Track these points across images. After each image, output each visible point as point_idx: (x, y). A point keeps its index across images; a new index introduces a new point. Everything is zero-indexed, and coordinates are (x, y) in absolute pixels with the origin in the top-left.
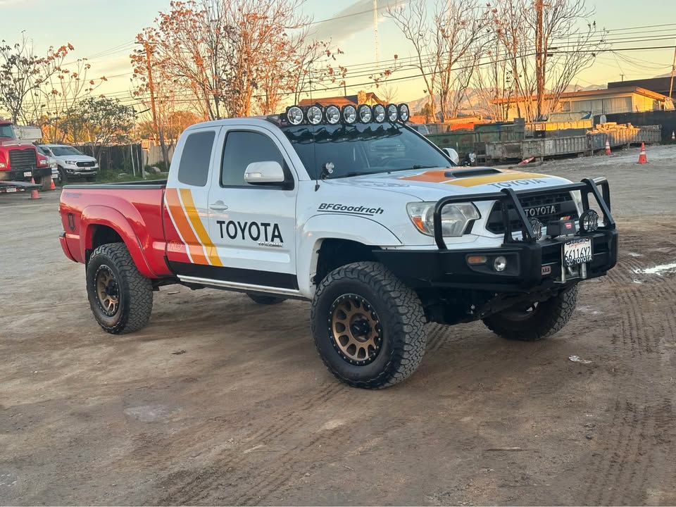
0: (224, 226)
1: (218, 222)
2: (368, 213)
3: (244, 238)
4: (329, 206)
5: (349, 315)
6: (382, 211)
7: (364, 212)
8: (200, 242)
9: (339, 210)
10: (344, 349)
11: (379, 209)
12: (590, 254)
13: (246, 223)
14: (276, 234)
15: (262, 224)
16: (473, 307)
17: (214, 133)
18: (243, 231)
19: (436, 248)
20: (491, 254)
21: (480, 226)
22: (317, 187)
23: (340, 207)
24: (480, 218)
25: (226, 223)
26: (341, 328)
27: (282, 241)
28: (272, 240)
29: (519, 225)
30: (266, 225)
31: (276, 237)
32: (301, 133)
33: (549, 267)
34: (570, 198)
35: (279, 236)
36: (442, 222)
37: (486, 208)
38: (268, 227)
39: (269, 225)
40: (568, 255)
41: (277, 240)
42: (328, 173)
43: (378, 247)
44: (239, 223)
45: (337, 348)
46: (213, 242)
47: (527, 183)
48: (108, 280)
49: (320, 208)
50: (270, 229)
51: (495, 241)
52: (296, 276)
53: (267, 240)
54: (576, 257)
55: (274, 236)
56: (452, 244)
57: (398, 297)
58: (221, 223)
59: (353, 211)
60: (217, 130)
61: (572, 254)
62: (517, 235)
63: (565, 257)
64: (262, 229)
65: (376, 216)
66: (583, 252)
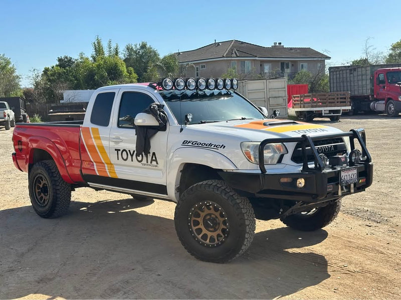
0: (120, 153)
1: (116, 150)
2: (215, 147)
3: (132, 161)
4: (189, 142)
5: (203, 214)
6: (224, 147)
7: (212, 147)
8: (103, 162)
9: (196, 145)
10: (199, 237)
11: (223, 145)
12: (356, 178)
13: (134, 151)
14: (154, 158)
16: (281, 210)
17: (114, 93)
18: (132, 156)
19: (260, 172)
20: (295, 177)
21: (287, 158)
22: (182, 130)
23: (196, 143)
24: (287, 153)
25: (121, 151)
27: (157, 163)
28: (151, 163)
29: (312, 158)
31: (154, 160)
32: (170, 95)
33: (332, 186)
34: (342, 141)
35: (156, 160)
36: (264, 155)
40: (343, 178)
41: (154, 163)
43: (221, 170)
44: (129, 151)
46: (112, 162)
47: (316, 131)
48: (42, 184)
49: (183, 143)
50: (150, 156)
52: (166, 186)
53: (147, 162)
54: (348, 179)
55: (152, 160)
58: (118, 150)
59: (205, 146)
60: (116, 91)
61: (346, 178)
62: (311, 166)
63: (341, 179)
65: (221, 150)
66: (352, 176)
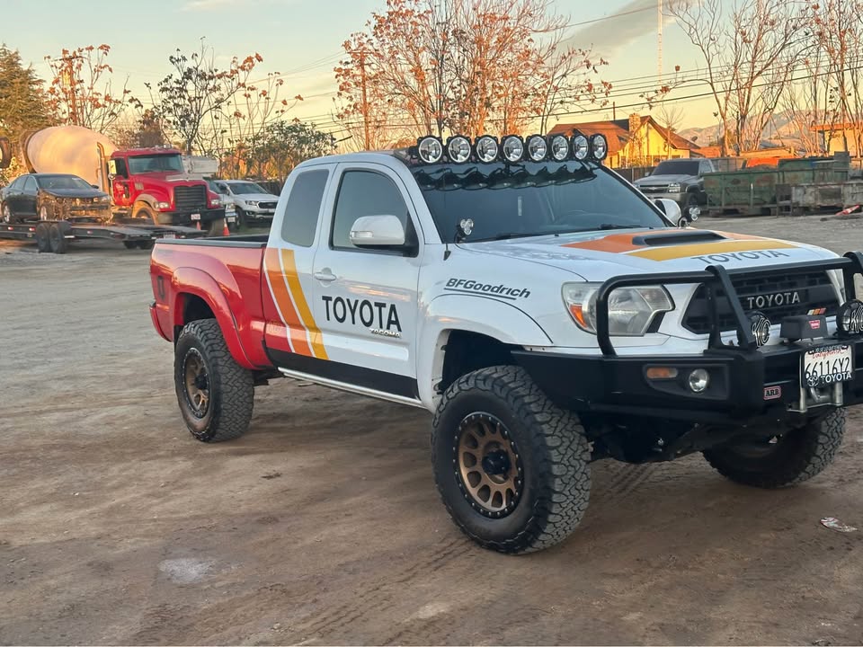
0: (331, 304)
1: (324, 298)
2: (509, 295)
3: (354, 323)
4: (459, 283)
5: (482, 442)
6: (529, 293)
7: (504, 294)
8: (302, 323)
9: (472, 289)
10: (473, 492)
11: (524, 291)
12: (849, 369)
13: (357, 302)
14: (393, 319)
15: (376, 304)
16: (661, 442)
17: (327, 172)
18: (353, 312)
19: (599, 352)
20: (684, 365)
22: (447, 254)
23: (473, 285)
24: (673, 309)
25: (334, 300)
26: (471, 460)
27: (400, 330)
28: (388, 328)
29: (730, 322)
30: (381, 305)
31: (393, 323)
32: (441, 174)
33: (779, 388)
34: (827, 280)
35: (397, 323)
36: (610, 313)
37: (682, 295)
38: (383, 309)
39: (384, 305)
40: (810, 370)
41: (394, 327)
42: (464, 235)
43: (520, 348)
44: (348, 300)
45: (464, 490)
46: (318, 326)
47: (757, 257)
48: (199, 369)
49: (448, 285)
50: (386, 311)
51: (694, 345)
53: (381, 327)
54: (825, 373)
55: (390, 322)
56: (625, 347)
57: (547, 422)
58: (327, 299)
59: (489, 292)
60: (330, 168)
61: (818, 369)
62: (729, 337)
63: (804, 373)
64: (376, 310)
65: (520, 301)
66: (838, 365)
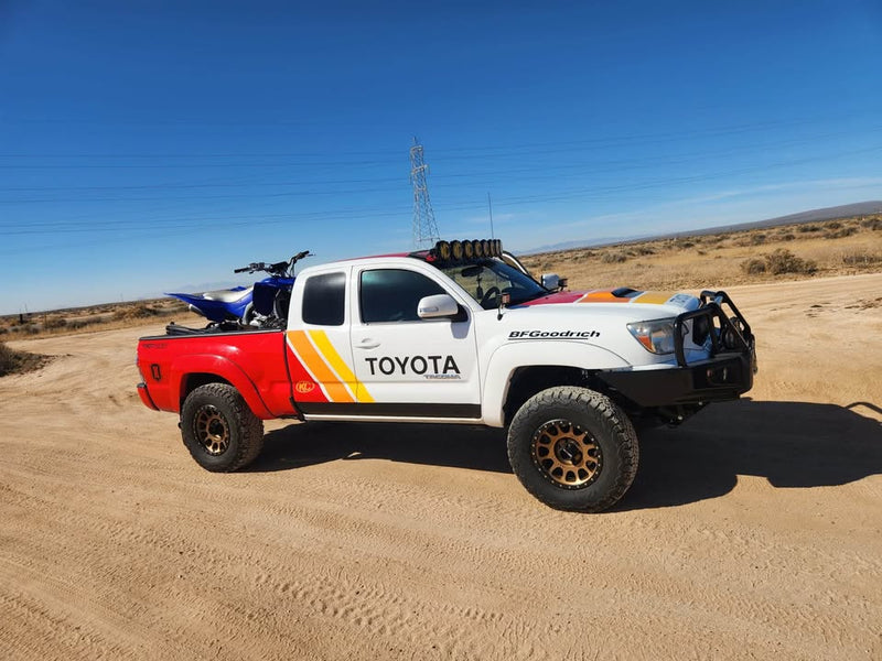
0: (376, 364)
1: (367, 359)
2: (580, 337)
3: (404, 372)
4: (523, 334)
6: (598, 334)
7: (574, 336)
8: (341, 379)
9: (540, 337)
11: (594, 332)
14: (450, 365)
15: (430, 358)
18: (403, 366)
22: (500, 317)
23: (539, 333)
25: (379, 360)
27: (458, 372)
28: (445, 372)
30: (435, 359)
31: (450, 368)
35: (455, 368)
38: (438, 360)
39: (439, 357)
41: (451, 372)
44: (397, 359)
46: (360, 379)
49: (511, 336)
52: (480, 406)
53: (436, 372)
55: (446, 368)
58: (372, 360)
59: (559, 337)
60: (347, 271)
64: (430, 363)
